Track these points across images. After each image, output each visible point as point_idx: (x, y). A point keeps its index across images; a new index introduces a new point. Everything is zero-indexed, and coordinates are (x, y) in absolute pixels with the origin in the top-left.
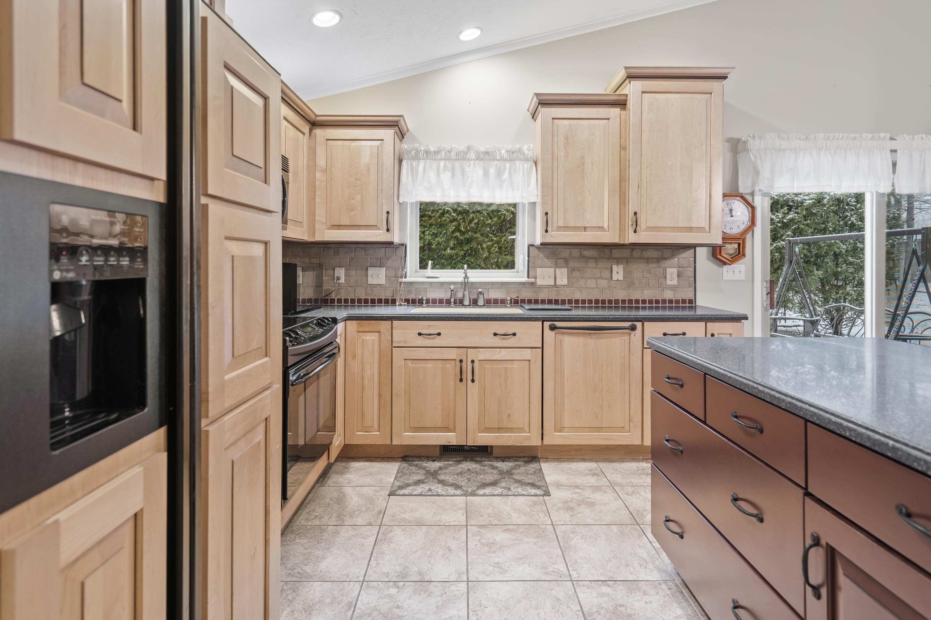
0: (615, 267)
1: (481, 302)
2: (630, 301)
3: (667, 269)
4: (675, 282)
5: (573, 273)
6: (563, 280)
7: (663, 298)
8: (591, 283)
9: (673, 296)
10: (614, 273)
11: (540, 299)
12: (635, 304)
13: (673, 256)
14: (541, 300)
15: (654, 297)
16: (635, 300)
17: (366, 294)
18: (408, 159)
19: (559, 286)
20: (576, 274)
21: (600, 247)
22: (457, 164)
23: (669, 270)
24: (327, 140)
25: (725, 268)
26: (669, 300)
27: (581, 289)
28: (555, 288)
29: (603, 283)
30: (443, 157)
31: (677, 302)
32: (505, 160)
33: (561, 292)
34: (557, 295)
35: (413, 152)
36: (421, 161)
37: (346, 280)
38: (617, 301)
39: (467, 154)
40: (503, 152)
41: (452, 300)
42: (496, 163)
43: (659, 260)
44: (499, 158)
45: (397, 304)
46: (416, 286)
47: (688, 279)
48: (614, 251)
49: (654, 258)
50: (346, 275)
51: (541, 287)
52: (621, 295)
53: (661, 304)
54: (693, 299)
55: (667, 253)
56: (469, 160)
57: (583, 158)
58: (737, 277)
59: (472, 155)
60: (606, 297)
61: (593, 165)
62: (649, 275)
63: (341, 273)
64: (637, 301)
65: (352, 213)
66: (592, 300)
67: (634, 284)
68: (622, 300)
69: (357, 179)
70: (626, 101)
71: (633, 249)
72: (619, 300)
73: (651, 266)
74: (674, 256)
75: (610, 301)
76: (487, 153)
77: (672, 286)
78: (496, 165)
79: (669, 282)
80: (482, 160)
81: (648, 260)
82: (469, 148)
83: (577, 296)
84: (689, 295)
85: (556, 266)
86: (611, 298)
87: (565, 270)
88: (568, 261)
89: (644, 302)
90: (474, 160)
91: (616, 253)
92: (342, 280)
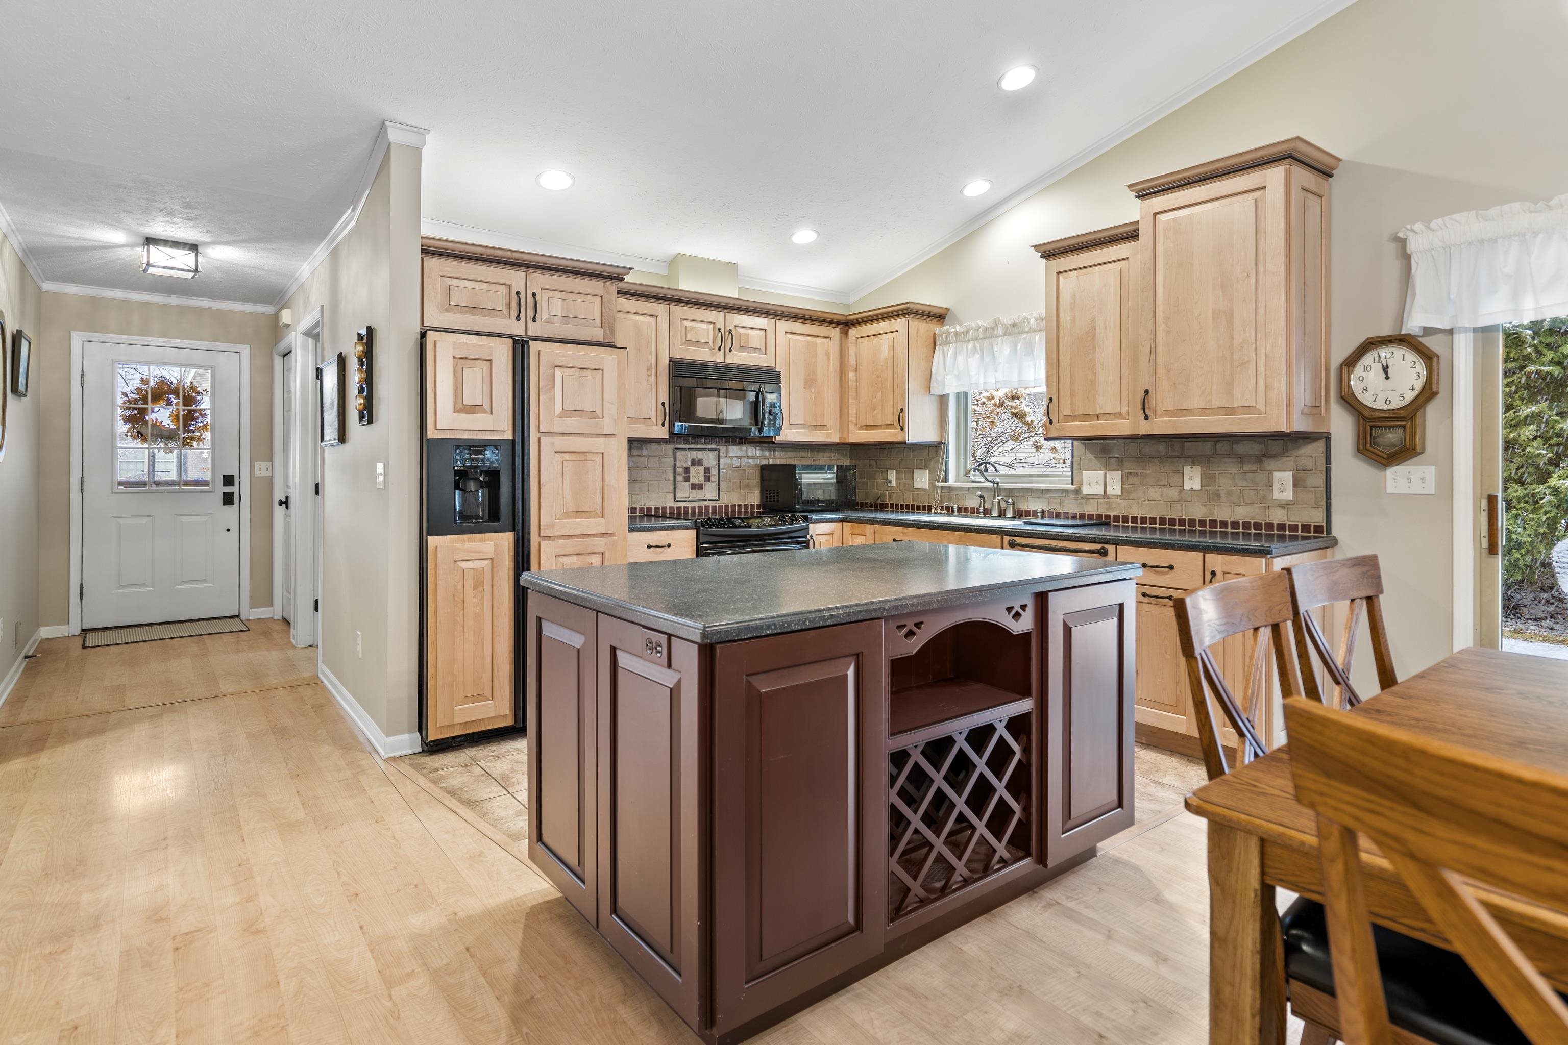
0: (1187, 470)
1: (1010, 514)
2: (1213, 523)
3: (1275, 473)
4: (1289, 495)
5: (1129, 478)
6: (1115, 488)
7: (1268, 521)
8: (1154, 493)
9: (1285, 518)
10: (1186, 479)
11: (1087, 513)
12: (1220, 528)
13: (1285, 452)
14: (1088, 515)
15: (1253, 518)
16: (1220, 521)
17: (913, 500)
18: (941, 345)
19: (1111, 497)
20: (1133, 479)
21: (1167, 440)
22: (986, 342)
23: (1277, 475)
24: (857, 338)
25: (1391, 472)
26: (1278, 525)
27: (1140, 501)
28: (1106, 500)
29: (1173, 493)
30: (971, 337)
31: (1294, 528)
32: (1035, 331)
33: (1114, 505)
34: (1107, 510)
35: (944, 336)
36: (951, 345)
37: (897, 483)
38: (1192, 522)
39: (994, 330)
40: (1032, 320)
41: (981, 509)
42: (1024, 336)
43: (1259, 459)
44: (1027, 330)
45: (933, 512)
46: (956, 492)
47: (1313, 490)
48: (1188, 445)
49: (1251, 456)
50: (898, 478)
51: (1088, 497)
52: (1198, 512)
53: (1263, 531)
54: (1324, 524)
55: (1275, 446)
56: (996, 337)
57: (1093, 320)
58: (1416, 488)
59: (1000, 331)
60: (1176, 514)
61: (1106, 327)
62: (1244, 484)
63: (892, 475)
64: (1224, 524)
65: (875, 412)
66: (1155, 519)
67: (1219, 496)
68: (1199, 521)
69: (878, 376)
70: (1138, 230)
71: (1217, 442)
72: (1195, 520)
73: (1247, 467)
74: (1287, 451)
75: (1182, 522)
76: (1014, 325)
77: (1284, 502)
78: (1025, 339)
79: (1276, 495)
80: (1010, 334)
81: (1241, 459)
82: (996, 322)
83: (1136, 511)
84: (1316, 517)
85: (1107, 467)
86: (1184, 517)
87: (1118, 475)
88: (1122, 462)
89: (1235, 524)
90: (1002, 336)
91: (1190, 447)
92: (894, 484)
